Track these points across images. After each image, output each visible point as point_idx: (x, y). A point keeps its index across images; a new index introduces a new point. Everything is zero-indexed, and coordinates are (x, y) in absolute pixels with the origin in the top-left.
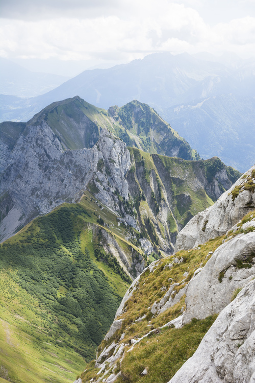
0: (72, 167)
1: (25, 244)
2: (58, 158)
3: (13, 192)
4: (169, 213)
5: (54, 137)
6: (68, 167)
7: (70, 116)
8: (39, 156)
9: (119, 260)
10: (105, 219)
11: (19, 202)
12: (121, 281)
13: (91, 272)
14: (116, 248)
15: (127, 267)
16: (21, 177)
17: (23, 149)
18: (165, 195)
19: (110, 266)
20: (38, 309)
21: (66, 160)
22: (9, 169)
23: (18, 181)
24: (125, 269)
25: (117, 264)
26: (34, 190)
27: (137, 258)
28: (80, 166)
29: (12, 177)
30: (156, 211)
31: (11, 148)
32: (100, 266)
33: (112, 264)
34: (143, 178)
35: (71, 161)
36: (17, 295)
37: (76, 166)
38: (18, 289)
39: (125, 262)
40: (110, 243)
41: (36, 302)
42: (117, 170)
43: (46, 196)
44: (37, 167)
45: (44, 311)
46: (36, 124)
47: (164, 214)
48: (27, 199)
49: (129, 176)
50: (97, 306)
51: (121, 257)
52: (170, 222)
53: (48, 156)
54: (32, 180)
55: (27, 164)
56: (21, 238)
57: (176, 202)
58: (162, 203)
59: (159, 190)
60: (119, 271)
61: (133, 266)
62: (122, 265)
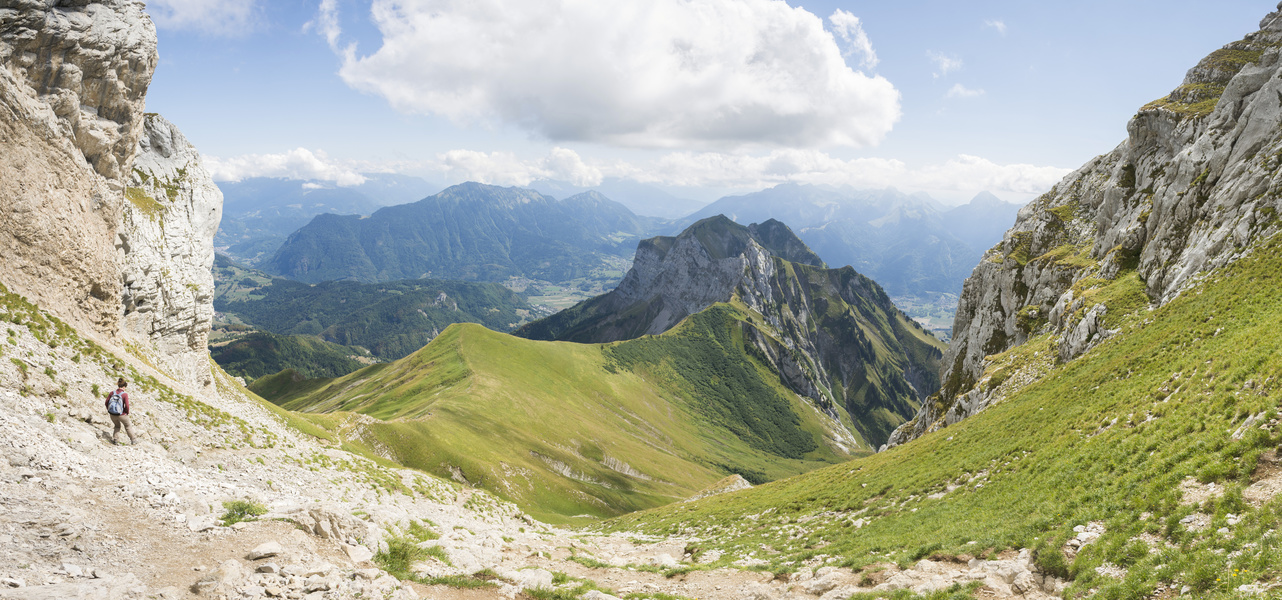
0: (718, 274)
1: (682, 337)
2: (706, 266)
3: (664, 296)
4: (808, 314)
5: (701, 248)
6: (714, 274)
7: (715, 231)
8: (689, 264)
9: (767, 354)
10: (752, 318)
11: (669, 304)
12: (769, 372)
13: (742, 364)
14: (764, 343)
15: (775, 360)
16: (671, 282)
17: (673, 258)
18: (804, 299)
19: (759, 359)
20: (694, 393)
21: (713, 268)
22: (660, 276)
23: (669, 286)
24: (773, 362)
25: (765, 357)
26: (683, 294)
27: (784, 352)
28: (725, 273)
29: (663, 283)
30: (796, 314)
31: (662, 258)
32: (750, 359)
33: (761, 358)
34: (785, 283)
35: (717, 269)
36: (675, 380)
37: (722, 273)
38: (676, 375)
39: (772, 356)
40: (759, 339)
41: (693, 387)
42: (762, 276)
43: (694, 299)
44: (687, 274)
45: (700, 395)
46: (685, 238)
47: (803, 317)
48: (676, 302)
49: (772, 281)
50: (747, 394)
51: (769, 351)
52: (809, 322)
53: (697, 264)
54: (681, 285)
55: (677, 271)
56: (678, 332)
57: (814, 305)
58: (802, 306)
59: (800, 295)
60: (767, 364)
61: (780, 360)
62: (769, 358)
